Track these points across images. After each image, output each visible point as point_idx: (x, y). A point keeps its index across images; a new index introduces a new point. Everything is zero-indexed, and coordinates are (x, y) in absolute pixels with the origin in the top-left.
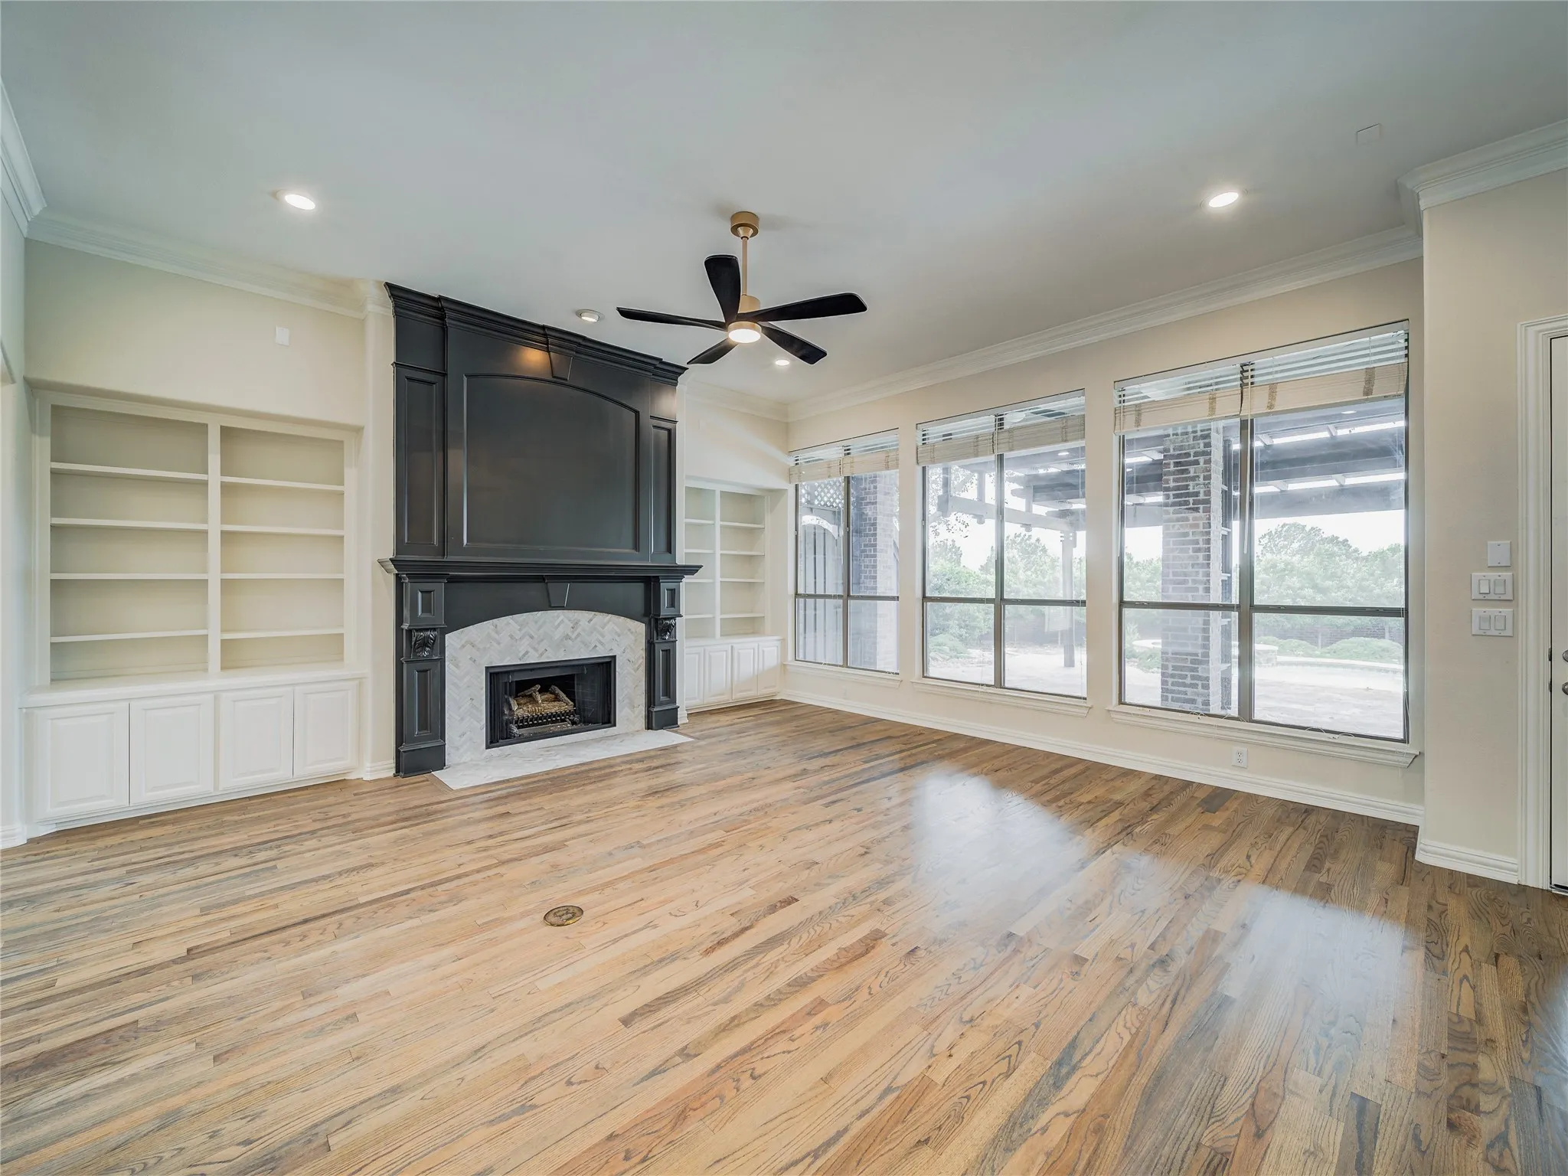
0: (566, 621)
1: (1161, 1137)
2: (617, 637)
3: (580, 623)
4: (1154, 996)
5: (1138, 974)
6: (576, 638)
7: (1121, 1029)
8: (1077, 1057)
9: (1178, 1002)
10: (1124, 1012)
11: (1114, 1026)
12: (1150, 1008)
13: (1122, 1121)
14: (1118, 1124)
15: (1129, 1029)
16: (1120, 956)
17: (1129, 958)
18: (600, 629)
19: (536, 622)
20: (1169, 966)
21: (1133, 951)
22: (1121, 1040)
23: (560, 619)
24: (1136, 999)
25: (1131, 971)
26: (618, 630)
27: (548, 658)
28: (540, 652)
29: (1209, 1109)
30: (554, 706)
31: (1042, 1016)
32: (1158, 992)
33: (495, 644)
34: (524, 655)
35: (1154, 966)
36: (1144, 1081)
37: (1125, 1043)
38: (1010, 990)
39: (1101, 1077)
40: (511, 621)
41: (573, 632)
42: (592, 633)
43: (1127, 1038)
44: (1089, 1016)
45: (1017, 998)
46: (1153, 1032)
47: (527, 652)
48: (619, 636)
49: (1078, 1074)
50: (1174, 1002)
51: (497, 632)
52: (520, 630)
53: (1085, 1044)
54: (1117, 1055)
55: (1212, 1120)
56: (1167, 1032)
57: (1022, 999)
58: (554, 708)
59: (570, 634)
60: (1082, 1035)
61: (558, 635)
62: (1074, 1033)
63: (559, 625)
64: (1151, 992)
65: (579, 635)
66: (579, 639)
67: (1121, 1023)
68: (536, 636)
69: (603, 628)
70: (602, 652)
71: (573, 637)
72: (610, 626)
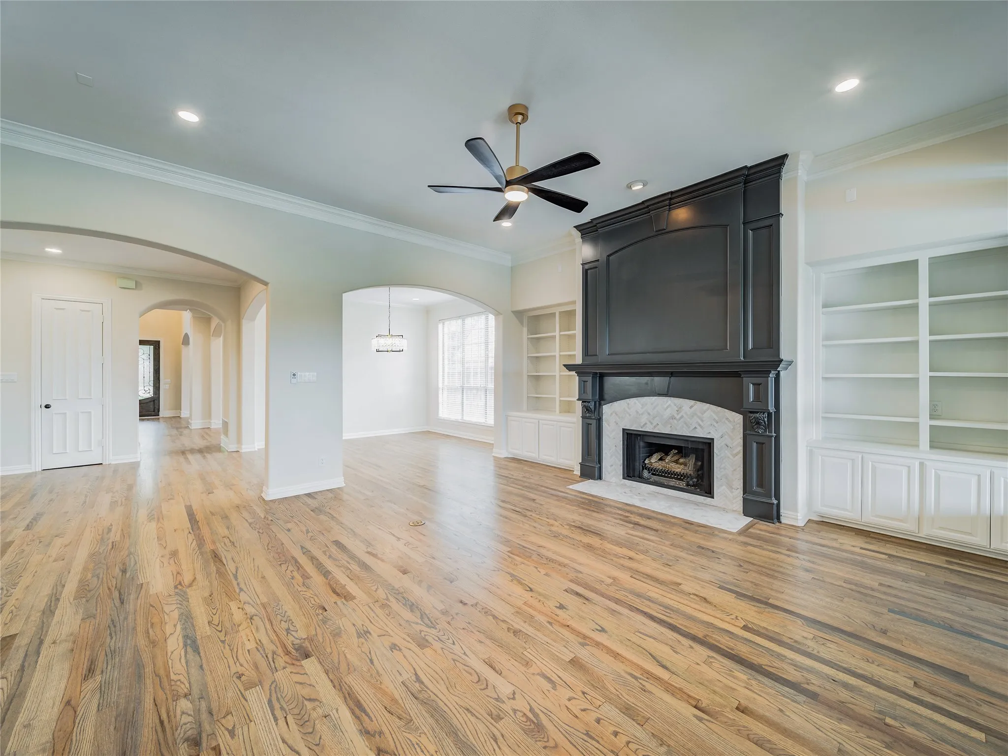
0: (672, 405)
1: (123, 661)
2: (715, 424)
3: (683, 408)
4: (179, 712)
5: (204, 716)
6: (680, 419)
7: (181, 677)
8: (189, 649)
9: (158, 725)
10: (187, 685)
11: (186, 675)
12: (174, 703)
13: (145, 651)
14: (146, 649)
15: (176, 682)
16: (230, 715)
17: (223, 721)
18: (699, 414)
19: (652, 404)
20: (189, 746)
21: (227, 729)
22: (175, 673)
23: (668, 404)
24: (188, 700)
25: (211, 713)
26: (717, 418)
27: (658, 429)
28: (654, 425)
29: (103, 689)
30: (679, 468)
31: (227, 646)
32: (178, 717)
33: (628, 415)
34: (644, 425)
35: (200, 733)
36: (147, 670)
37: (172, 674)
38: (257, 638)
39: (169, 654)
40: (637, 402)
41: (678, 414)
42: (693, 416)
43: (173, 677)
44: (205, 666)
45: (249, 640)
46: (160, 693)
47: (646, 424)
48: (717, 423)
49: (181, 645)
50: (162, 722)
51: (629, 409)
52: (642, 408)
53: (191, 655)
54: (170, 666)
55: (99, 686)
56: (152, 701)
57: (247, 642)
58: (677, 469)
59: (676, 415)
60: (198, 658)
61: (667, 414)
62: (202, 654)
63: (667, 407)
64: (183, 713)
65: (682, 417)
66: (682, 420)
67: (183, 679)
68: (651, 413)
69: (703, 414)
70: (701, 433)
71: (678, 417)
72: (707, 414)
